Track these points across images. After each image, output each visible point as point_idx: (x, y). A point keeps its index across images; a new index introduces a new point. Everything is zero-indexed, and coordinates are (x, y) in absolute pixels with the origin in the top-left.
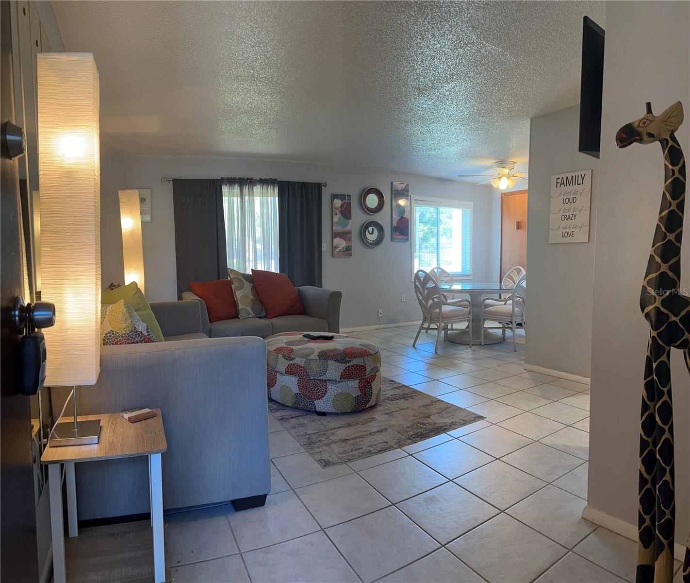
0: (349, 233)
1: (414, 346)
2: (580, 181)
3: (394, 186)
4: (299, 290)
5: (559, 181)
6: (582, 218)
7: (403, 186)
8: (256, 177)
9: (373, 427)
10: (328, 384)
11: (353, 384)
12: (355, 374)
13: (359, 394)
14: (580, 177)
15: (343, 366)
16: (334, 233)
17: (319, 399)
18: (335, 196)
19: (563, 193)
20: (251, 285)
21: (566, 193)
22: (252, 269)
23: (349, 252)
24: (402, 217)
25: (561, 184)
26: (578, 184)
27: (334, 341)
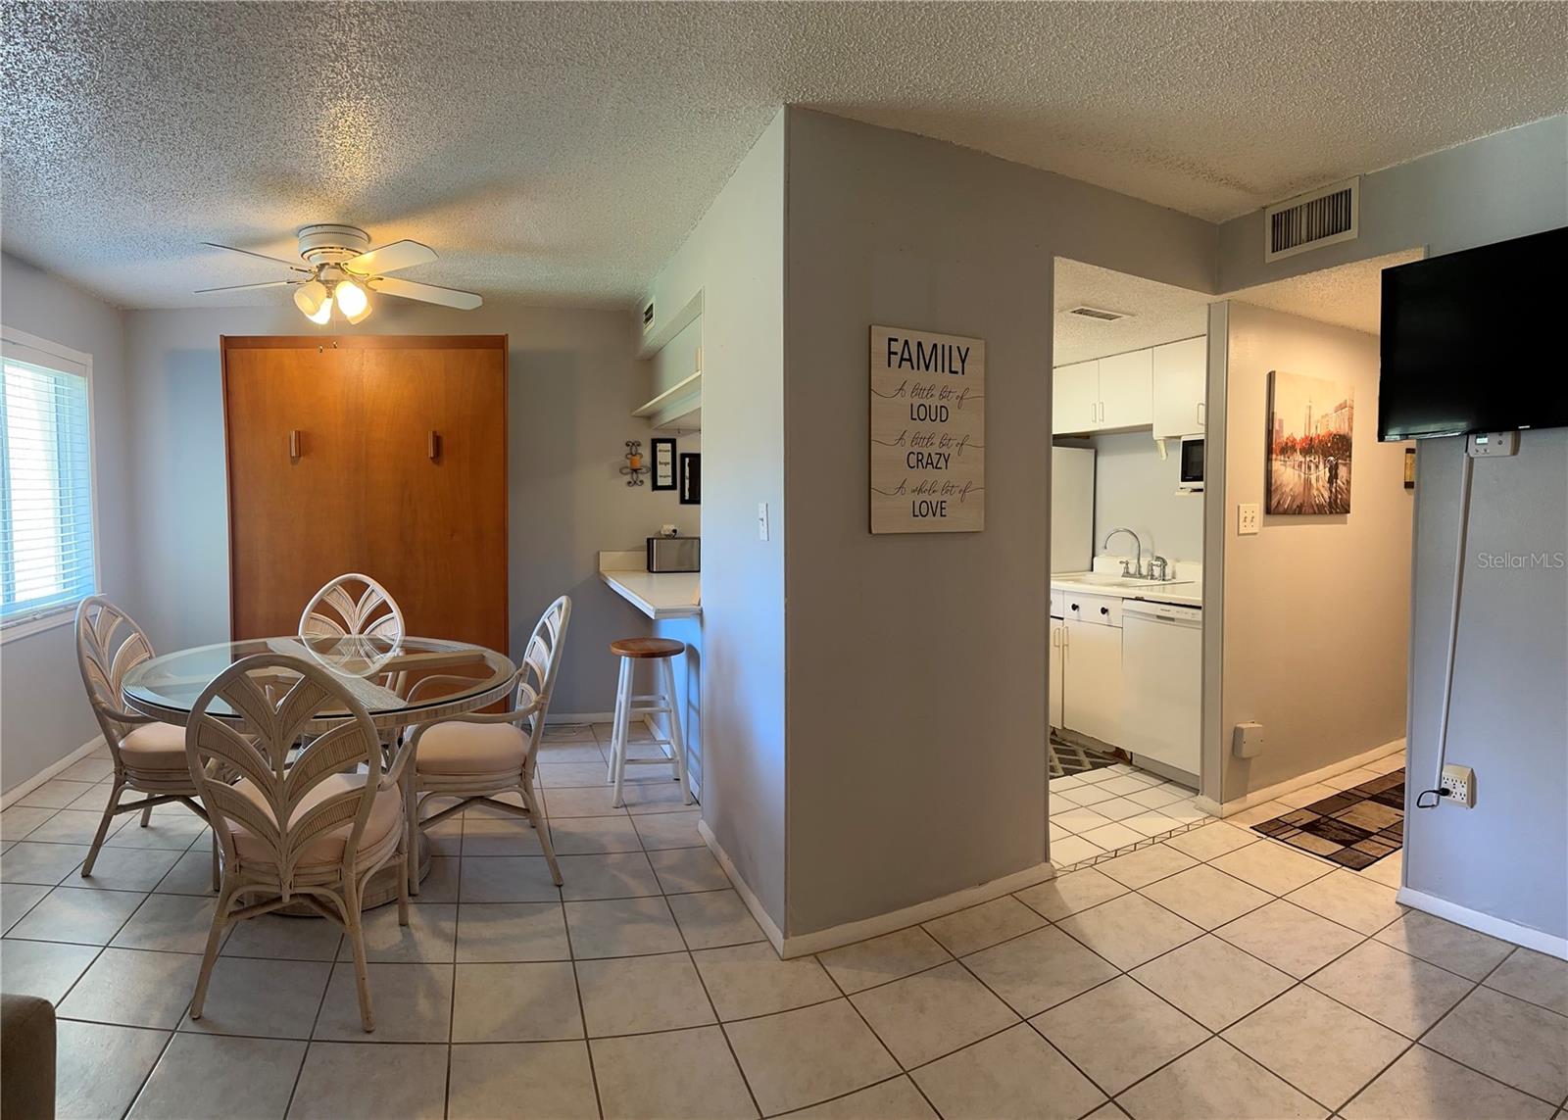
2: (957, 365)
6: (967, 467)
14: (955, 353)
19: (909, 389)
21: (917, 391)
25: (902, 359)
26: (951, 372)
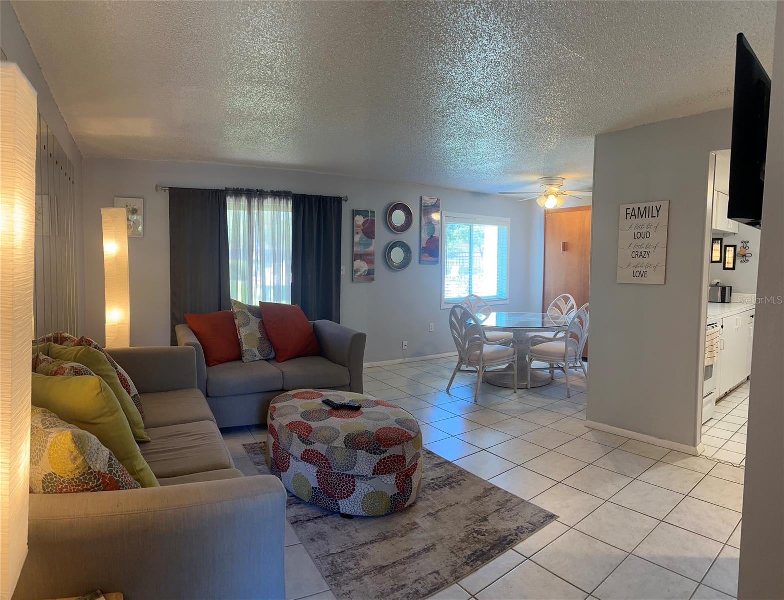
0: (372, 254)
1: (448, 391)
2: (655, 214)
3: (423, 202)
4: (314, 325)
5: (629, 211)
6: (657, 257)
7: (434, 201)
8: (267, 188)
9: (416, 540)
10: (356, 480)
11: (388, 480)
12: (391, 469)
13: (396, 491)
14: (654, 209)
15: (377, 459)
16: (355, 255)
17: (345, 499)
18: (356, 213)
19: (633, 227)
20: (259, 320)
21: (637, 227)
22: (260, 302)
23: (371, 276)
24: (432, 236)
25: (632, 216)
26: (652, 217)
27: (362, 413)
